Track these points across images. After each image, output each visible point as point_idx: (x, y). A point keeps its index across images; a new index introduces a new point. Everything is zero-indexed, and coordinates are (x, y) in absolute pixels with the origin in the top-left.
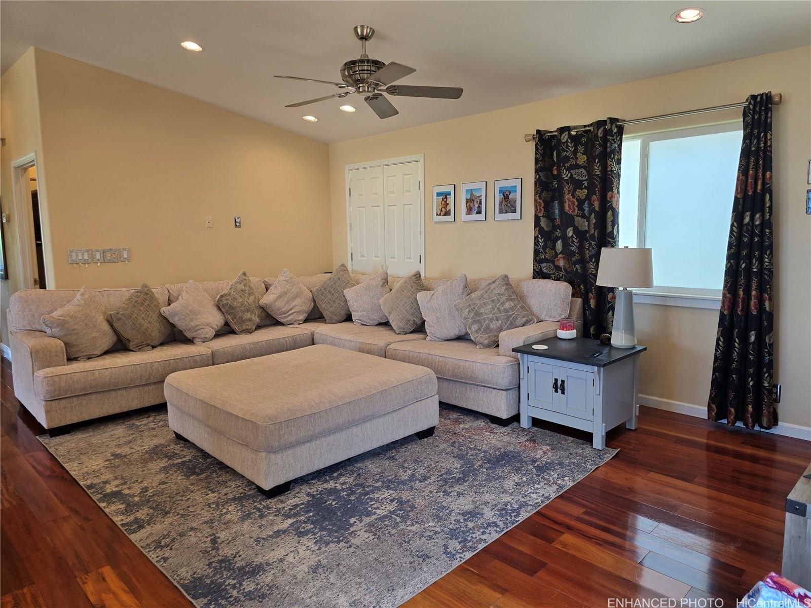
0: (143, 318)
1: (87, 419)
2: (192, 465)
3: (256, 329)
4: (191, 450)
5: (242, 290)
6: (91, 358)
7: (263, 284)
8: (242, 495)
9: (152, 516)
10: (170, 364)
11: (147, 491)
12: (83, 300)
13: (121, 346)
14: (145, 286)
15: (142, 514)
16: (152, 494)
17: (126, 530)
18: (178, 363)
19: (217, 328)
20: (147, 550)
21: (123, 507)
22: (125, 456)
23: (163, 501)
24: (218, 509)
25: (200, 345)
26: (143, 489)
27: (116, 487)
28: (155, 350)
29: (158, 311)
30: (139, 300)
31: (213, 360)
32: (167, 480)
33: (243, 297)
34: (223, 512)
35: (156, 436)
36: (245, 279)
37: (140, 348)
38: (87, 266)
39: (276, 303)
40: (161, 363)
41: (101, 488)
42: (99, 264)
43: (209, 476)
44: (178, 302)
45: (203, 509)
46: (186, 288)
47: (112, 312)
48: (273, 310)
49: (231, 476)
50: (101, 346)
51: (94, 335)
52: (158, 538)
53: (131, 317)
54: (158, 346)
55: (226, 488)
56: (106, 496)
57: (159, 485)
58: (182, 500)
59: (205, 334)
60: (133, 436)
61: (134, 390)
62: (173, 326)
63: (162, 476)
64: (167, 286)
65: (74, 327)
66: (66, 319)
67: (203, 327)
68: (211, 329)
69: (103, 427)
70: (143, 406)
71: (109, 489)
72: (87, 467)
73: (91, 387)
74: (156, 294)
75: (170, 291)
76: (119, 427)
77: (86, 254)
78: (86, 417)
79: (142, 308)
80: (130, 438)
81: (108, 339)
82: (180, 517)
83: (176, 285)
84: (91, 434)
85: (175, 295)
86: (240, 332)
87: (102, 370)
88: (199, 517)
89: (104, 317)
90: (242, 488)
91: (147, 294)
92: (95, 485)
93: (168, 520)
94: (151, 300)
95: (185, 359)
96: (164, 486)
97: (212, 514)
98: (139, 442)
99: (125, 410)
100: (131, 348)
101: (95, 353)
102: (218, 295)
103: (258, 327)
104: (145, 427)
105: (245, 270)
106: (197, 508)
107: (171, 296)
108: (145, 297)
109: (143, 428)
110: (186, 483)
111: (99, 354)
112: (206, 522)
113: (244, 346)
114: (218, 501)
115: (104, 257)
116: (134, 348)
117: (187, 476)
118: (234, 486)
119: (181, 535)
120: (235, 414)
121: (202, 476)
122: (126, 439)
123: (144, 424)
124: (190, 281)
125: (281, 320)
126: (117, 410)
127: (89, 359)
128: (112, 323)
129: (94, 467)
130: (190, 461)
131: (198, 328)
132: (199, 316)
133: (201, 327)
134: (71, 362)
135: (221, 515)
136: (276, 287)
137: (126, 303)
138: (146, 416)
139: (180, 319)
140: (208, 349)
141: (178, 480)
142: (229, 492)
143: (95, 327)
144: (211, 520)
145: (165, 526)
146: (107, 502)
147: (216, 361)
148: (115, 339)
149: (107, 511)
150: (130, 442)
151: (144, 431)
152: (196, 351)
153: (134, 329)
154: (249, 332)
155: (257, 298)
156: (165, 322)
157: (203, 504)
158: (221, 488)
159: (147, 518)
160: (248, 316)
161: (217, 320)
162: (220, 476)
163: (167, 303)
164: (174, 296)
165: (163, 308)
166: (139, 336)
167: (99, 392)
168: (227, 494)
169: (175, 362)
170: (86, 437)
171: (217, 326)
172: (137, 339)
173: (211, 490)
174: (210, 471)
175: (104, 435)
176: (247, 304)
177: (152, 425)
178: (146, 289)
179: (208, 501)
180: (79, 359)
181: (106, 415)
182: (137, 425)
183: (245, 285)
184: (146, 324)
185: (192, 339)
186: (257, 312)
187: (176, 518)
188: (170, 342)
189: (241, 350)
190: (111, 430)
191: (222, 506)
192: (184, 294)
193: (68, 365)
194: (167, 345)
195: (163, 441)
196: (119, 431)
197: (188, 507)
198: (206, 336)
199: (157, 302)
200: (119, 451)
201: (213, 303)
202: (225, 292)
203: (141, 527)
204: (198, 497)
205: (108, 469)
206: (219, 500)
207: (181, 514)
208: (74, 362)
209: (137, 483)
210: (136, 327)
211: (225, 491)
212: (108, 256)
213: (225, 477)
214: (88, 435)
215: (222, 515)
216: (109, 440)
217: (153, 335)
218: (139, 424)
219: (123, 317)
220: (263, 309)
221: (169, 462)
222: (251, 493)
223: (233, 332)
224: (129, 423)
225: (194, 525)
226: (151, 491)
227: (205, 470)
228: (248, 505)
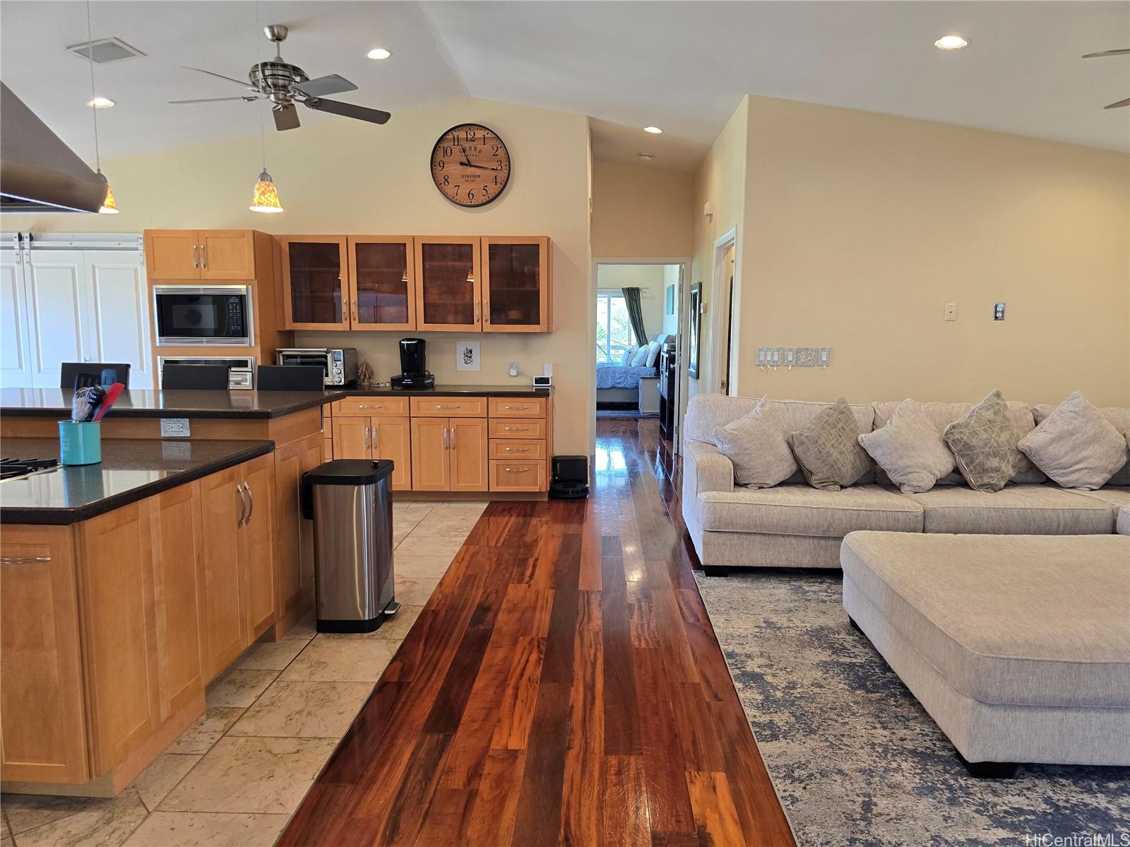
0: (833, 446)
1: (747, 564)
2: (863, 673)
3: (1006, 486)
4: (867, 650)
5: (989, 421)
6: (763, 488)
7: (1031, 414)
8: (928, 751)
9: (792, 727)
10: (858, 516)
11: (794, 688)
12: (762, 412)
13: (800, 478)
14: (842, 401)
15: (781, 718)
16: (799, 695)
17: (756, 732)
18: (870, 517)
19: (939, 475)
20: (774, 774)
21: (760, 697)
22: (780, 628)
23: (811, 711)
24: (885, 758)
25: (909, 497)
26: (791, 683)
27: (759, 667)
28: (844, 491)
29: (854, 438)
30: (832, 420)
31: (924, 525)
32: (823, 683)
33: (990, 431)
34: (891, 766)
35: (824, 613)
36: (998, 404)
37: (824, 485)
38: (775, 369)
39: (1050, 448)
40: (847, 512)
41: (742, 662)
42: (790, 367)
43: (883, 699)
44: (884, 428)
45: (862, 748)
46: (900, 408)
47: (794, 433)
48: (1041, 460)
49: (917, 712)
50: (776, 474)
51: (769, 458)
52: (791, 763)
53: (817, 442)
54: (849, 487)
55: (905, 728)
56: (744, 674)
57: (812, 685)
58: (836, 721)
59: (919, 481)
60: (797, 604)
61: (807, 541)
62: (873, 462)
63: (818, 674)
64: (874, 404)
65: (747, 446)
66: (740, 434)
67: (917, 470)
68: (929, 474)
69: (764, 580)
70: (816, 566)
71: (751, 666)
72: (734, 628)
73: (756, 526)
74: (856, 415)
75: (877, 412)
76: (782, 586)
77: (776, 353)
78: (745, 562)
79: (833, 432)
80: (792, 605)
81: (785, 467)
82: (828, 747)
83: (886, 404)
84: (749, 585)
85: (884, 418)
86: (978, 486)
87: (771, 507)
88: (854, 758)
89: (784, 436)
90: (931, 740)
91: (842, 413)
92: (736, 654)
93: (811, 743)
94: (847, 422)
95: (881, 512)
96: (817, 690)
97: (875, 762)
98: (801, 614)
99: (794, 565)
100: (813, 483)
101: (768, 482)
102: (948, 424)
103: (1011, 484)
104: (814, 596)
105: (1001, 390)
106: (855, 742)
107: (877, 419)
108: (840, 417)
109: (811, 596)
110: (848, 697)
111: (773, 485)
112: (862, 771)
113: (979, 511)
114: (887, 745)
115: (797, 359)
116: (816, 484)
117: (853, 688)
118: (918, 731)
119: (823, 774)
120: (932, 620)
121: (873, 695)
122: (787, 605)
123: (812, 591)
124: (908, 400)
125: (1056, 479)
126: (783, 563)
127: (760, 488)
128: (793, 446)
129: (740, 631)
130: (862, 666)
131: (909, 470)
132: (913, 453)
133: (913, 470)
134: (739, 489)
135: (887, 770)
136: (1053, 422)
137: (813, 422)
138: (819, 580)
139: (883, 454)
140: (918, 505)
141: (838, 689)
142: (909, 737)
143: (772, 449)
144: (870, 769)
145: (804, 750)
146: (744, 683)
147: (928, 526)
148: (794, 468)
149: (741, 695)
150: (790, 611)
151: (812, 601)
152: (900, 504)
153: (819, 459)
154: (994, 488)
155: (1015, 436)
156: (862, 454)
157: (865, 739)
158: (897, 726)
159: (785, 728)
160: (994, 462)
161: (942, 463)
162: (901, 705)
163: (870, 428)
164: (881, 419)
165: (863, 435)
166: (824, 469)
167: (764, 534)
168: (905, 739)
169: (867, 514)
170: (742, 588)
171: (940, 471)
172: (822, 472)
173: (881, 723)
174: (887, 692)
175: (762, 591)
176: (995, 444)
177: (823, 595)
178: (842, 406)
179: (872, 739)
180: (748, 486)
181: (769, 565)
182: (804, 589)
183: (995, 414)
184: (835, 455)
185: (898, 485)
186: (1011, 459)
187: (822, 744)
188: (868, 483)
189: (973, 516)
190: (771, 586)
191: (893, 755)
192: (895, 418)
193: (734, 492)
194: (861, 488)
195: (831, 624)
196: (780, 590)
197: (843, 735)
198: (919, 484)
199: (856, 425)
200: (774, 619)
201: (938, 435)
202: (961, 420)
203: (774, 737)
204: (860, 726)
205: (756, 638)
206: (890, 744)
207: (831, 742)
208: (743, 488)
209: (784, 672)
210: (823, 456)
211: (902, 732)
212: (803, 359)
213: (906, 710)
214: (744, 585)
215: (889, 770)
216: (767, 600)
217: (843, 470)
218: (807, 589)
219: (806, 440)
220: (1023, 455)
221: (834, 656)
222: (944, 754)
223: (965, 484)
224: (795, 584)
225: (845, 767)
226: (799, 690)
227: (881, 689)
228: (934, 773)
